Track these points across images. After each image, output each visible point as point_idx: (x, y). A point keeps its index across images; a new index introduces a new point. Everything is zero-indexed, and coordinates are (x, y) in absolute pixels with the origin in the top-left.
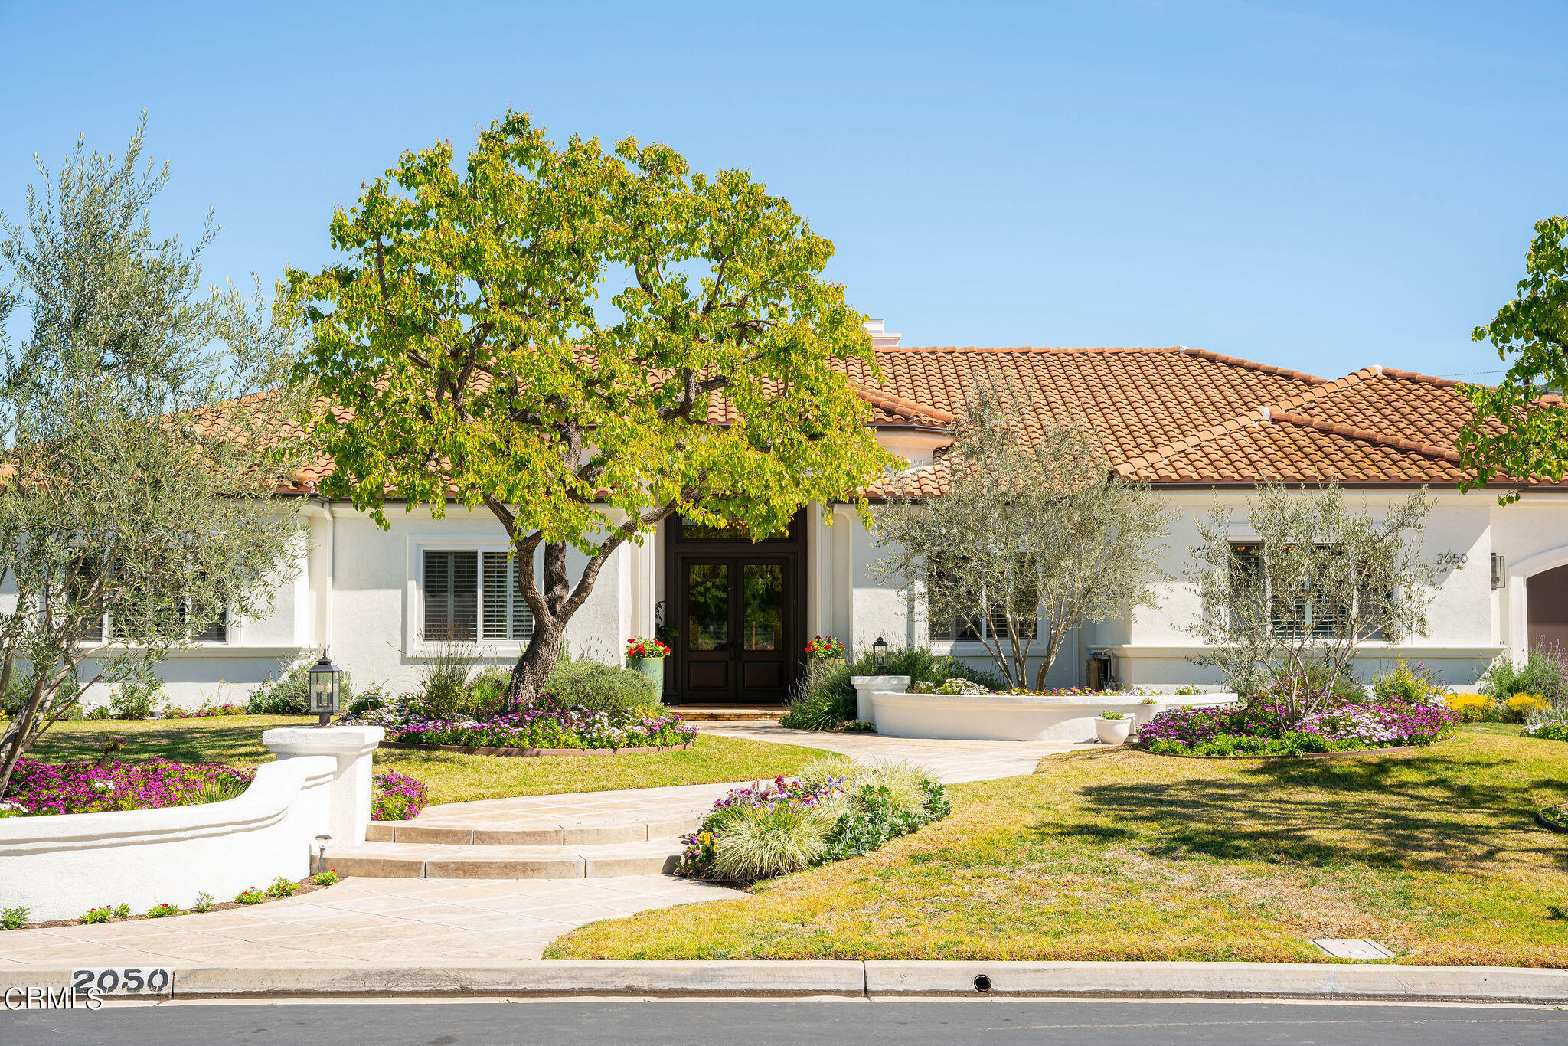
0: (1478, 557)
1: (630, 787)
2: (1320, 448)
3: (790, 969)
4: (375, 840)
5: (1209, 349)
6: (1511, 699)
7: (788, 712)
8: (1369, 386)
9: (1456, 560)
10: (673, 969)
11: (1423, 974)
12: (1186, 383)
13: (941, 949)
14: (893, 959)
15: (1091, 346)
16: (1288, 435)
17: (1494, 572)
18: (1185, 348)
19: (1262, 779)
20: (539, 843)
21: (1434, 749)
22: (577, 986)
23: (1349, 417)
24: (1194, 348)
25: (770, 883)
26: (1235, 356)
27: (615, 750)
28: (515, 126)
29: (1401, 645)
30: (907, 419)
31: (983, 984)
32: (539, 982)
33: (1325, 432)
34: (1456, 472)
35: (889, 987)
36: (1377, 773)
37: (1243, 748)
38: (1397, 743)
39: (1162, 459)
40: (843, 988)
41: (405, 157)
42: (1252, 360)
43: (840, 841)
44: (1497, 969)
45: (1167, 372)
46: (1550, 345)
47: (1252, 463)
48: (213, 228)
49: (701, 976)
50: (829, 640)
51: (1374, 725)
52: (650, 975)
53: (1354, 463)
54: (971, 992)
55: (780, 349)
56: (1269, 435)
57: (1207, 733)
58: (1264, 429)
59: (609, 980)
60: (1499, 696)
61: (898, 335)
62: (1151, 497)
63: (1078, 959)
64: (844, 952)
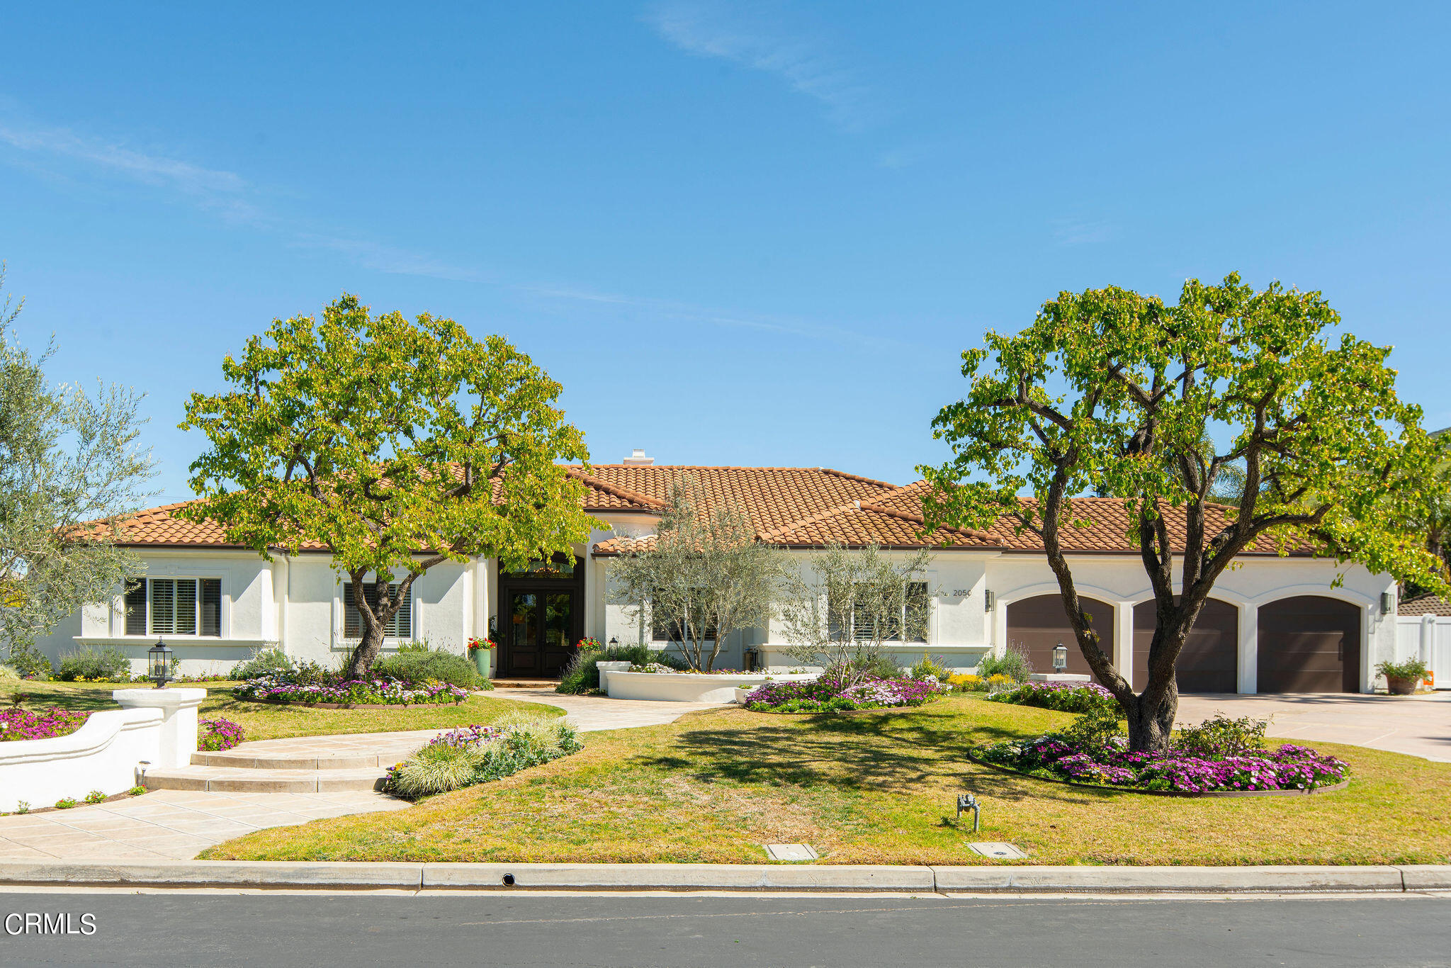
0: (978, 592)
1: (401, 730)
2: (887, 525)
3: (366, 869)
4: (197, 764)
5: (835, 469)
6: (992, 678)
7: (559, 683)
8: (924, 490)
9: (965, 593)
10: (279, 868)
11: (829, 872)
12: (819, 488)
13: (485, 854)
14: (448, 861)
15: (765, 467)
16: (869, 517)
17: (987, 601)
18: (822, 468)
19: (808, 726)
20: (301, 768)
21: (922, 708)
22: (207, 880)
23: (909, 508)
24: (827, 468)
25: (431, 799)
26: (850, 473)
27: (406, 705)
28: (348, 304)
29: (931, 646)
30: (641, 505)
31: (509, 880)
32: (179, 876)
33: (892, 516)
34: (966, 540)
35: (439, 883)
36: (880, 723)
37: (805, 708)
38: (900, 705)
39: (790, 531)
40: (405, 883)
41: (274, 323)
42: (860, 475)
43: (484, 770)
44: (884, 867)
45: (810, 483)
46: (984, 444)
47: (845, 534)
48: (53, 347)
49: (301, 873)
50: (592, 639)
51: (886, 694)
52: (262, 872)
53: (906, 534)
54: (500, 886)
55: (515, 450)
56: (858, 517)
57: (787, 698)
58: (856, 513)
59: (232, 875)
60: (985, 676)
61: (653, 459)
62: (778, 554)
63: (584, 862)
64: (413, 856)
